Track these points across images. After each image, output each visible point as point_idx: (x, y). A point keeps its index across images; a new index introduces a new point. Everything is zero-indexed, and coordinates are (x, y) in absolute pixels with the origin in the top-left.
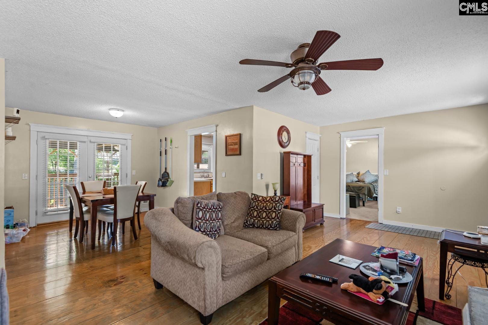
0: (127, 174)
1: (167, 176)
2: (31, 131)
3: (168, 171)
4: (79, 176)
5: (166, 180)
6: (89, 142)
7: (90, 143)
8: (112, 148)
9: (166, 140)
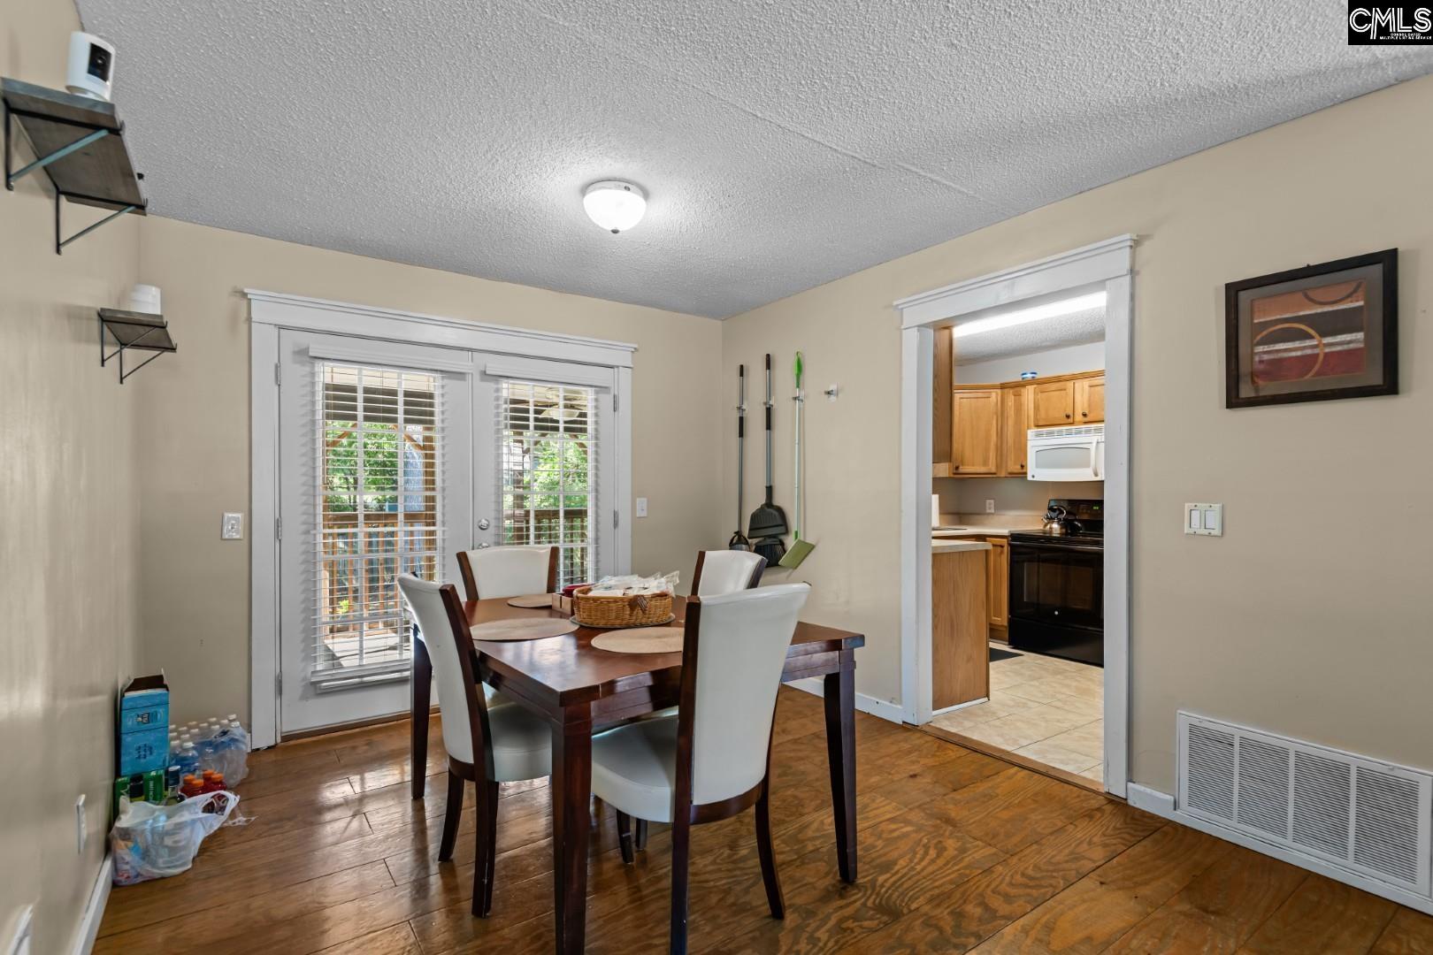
0: (616, 514)
1: (779, 522)
2: (253, 324)
3: (777, 501)
4: (444, 524)
5: (769, 541)
6: (477, 377)
7: (482, 380)
8: (532, 416)
9: (768, 366)
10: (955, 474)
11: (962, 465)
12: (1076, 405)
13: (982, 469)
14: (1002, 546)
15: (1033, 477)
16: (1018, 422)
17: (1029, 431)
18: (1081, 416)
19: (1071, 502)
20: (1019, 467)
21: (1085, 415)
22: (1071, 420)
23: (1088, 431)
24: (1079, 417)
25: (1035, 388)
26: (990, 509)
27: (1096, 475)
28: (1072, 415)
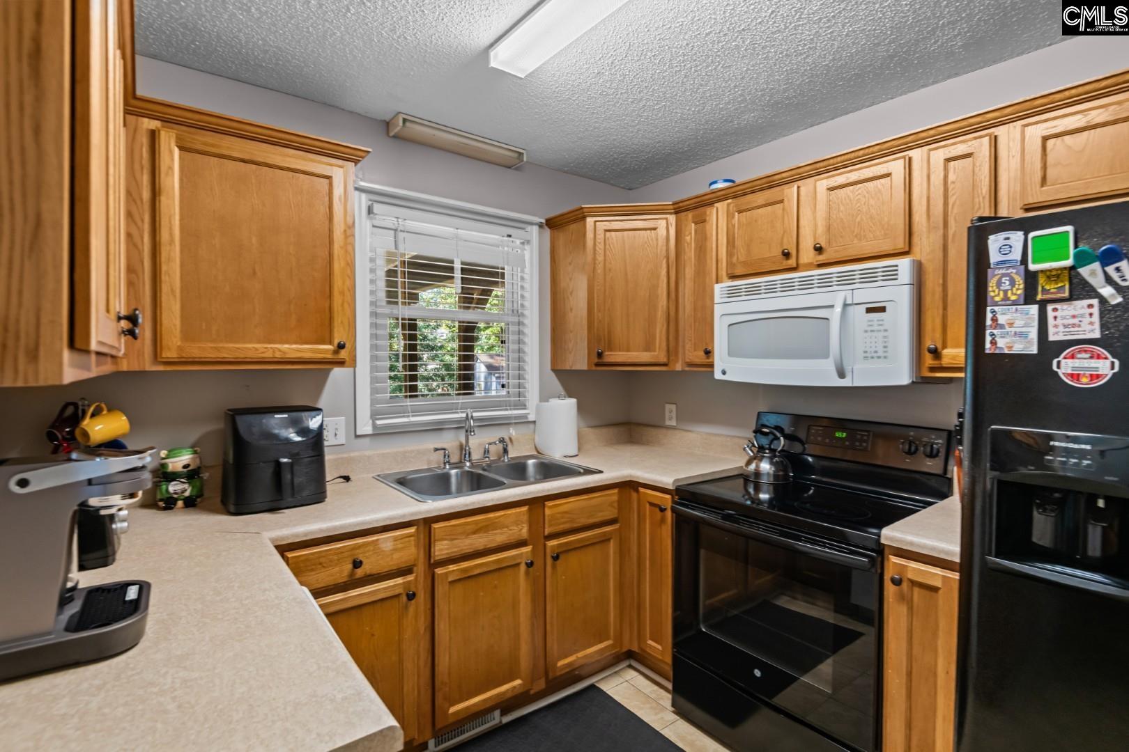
10: (597, 365)
11: (610, 349)
12: (802, 231)
13: (645, 357)
14: (663, 510)
15: (724, 373)
16: (701, 271)
17: (717, 287)
18: (812, 252)
19: (798, 419)
20: (702, 353)
21: (819, 250)
22: (792, 262)
23: (825, 283)
24: (808, 255)
25: (728, 205)
26: (671, 419)
27: (842, 375)
28: (794, 253)
